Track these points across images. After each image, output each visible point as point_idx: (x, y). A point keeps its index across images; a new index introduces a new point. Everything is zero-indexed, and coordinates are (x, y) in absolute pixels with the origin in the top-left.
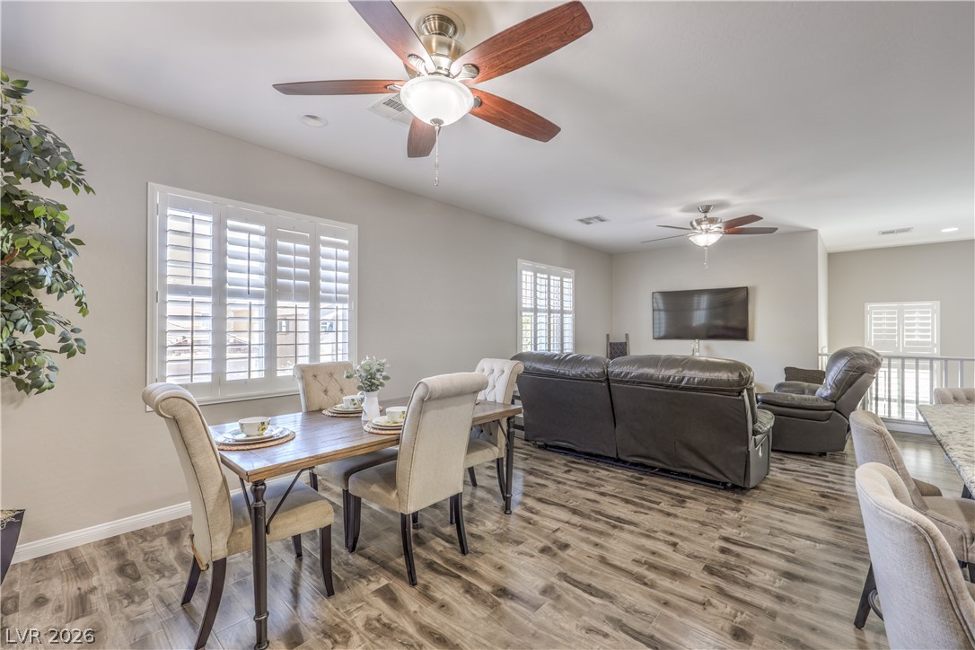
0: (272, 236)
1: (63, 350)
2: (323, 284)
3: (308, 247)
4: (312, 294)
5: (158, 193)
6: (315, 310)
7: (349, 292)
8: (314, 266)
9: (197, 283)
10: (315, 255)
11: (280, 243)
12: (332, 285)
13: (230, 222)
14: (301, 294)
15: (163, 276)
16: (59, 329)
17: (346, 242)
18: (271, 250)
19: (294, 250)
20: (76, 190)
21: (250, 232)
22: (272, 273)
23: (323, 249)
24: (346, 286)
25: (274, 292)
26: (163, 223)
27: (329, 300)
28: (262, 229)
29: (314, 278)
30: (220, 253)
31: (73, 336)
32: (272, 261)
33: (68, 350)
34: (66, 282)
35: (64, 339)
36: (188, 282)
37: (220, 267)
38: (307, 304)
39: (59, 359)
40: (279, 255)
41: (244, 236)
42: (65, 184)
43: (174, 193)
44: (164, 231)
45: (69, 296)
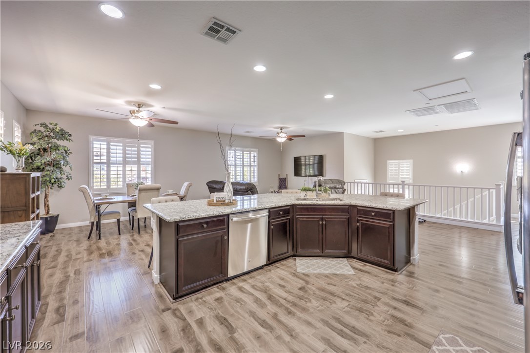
0: (124, 146)
1: (67, 179)
2: (141, 160)
3: (136, 149)
4: (138, 162)
5: (91, 138)
6: (139, 168)
7: (151, 162)
8: (139, 154)
9: (102, 161)
10: (139, 151)
11: (127, 148)
12: (144, 160)
13: (111, 144)
14: (134, 163)
15: (93, 160)
16: (66, 174)
17: (150, 146)
18: (124, 150)
19: (132, 150)
20: (69, 141)
21: (117, 146)
22: (124, 157)
23: (142, 149)
24: (150, 160)
25: (125, 163)
26: (93, 146)
27: (144, 164)
28: (121, 144)
29: (139, 158)
30: (108, 152)
31: (69, 175)
32: (124, 153)
33: (68, 179)
34: (67, 163)
35: (67, 176)
36: (99, 161)
37: (109, 156)
38: (136, 166)
39: (66, 181)
40: (127, 152)
41: (115, 147)
42: (67, 140)
43: (95, 138)
44: (93, 148)
45: (68, 166)
